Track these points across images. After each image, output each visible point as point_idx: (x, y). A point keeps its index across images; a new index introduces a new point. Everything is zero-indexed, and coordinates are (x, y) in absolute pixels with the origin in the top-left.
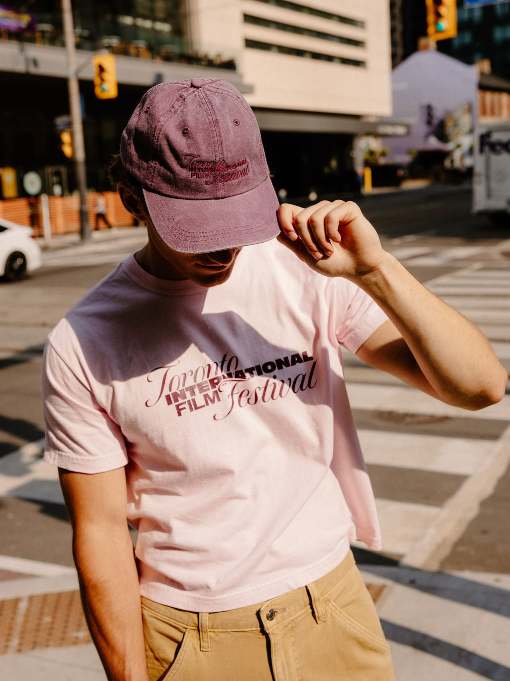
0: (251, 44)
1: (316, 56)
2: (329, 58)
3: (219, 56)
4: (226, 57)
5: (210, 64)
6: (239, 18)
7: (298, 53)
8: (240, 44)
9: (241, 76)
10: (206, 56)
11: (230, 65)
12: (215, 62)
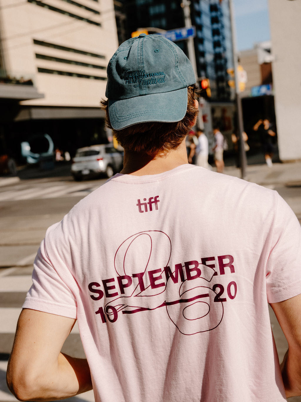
0: (41, 70)
1: (80, 76)
2: (88, 77)
3: (22, 78)
4: (26, 78)
5: (18, 83)
6: (33, 56)
7: (70, 74)
8: (35, 70)
9: (36, 89)
10: (15, 78)
11: (29, 83)
12: (20, 82)
